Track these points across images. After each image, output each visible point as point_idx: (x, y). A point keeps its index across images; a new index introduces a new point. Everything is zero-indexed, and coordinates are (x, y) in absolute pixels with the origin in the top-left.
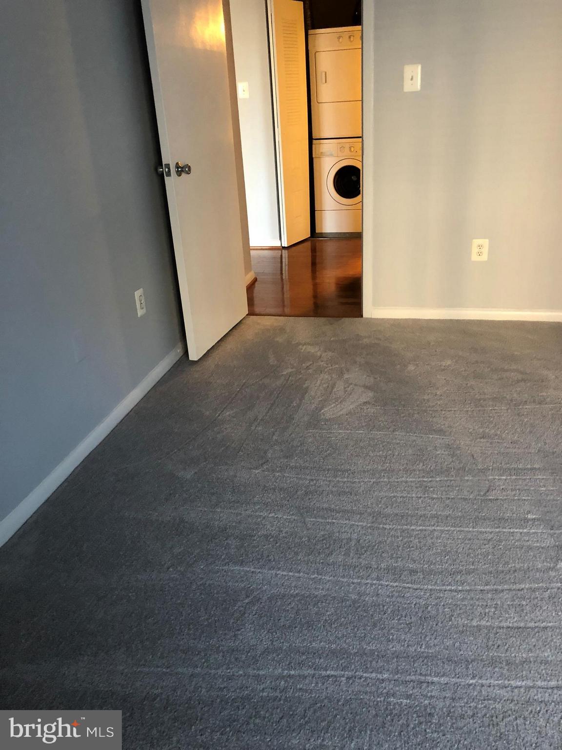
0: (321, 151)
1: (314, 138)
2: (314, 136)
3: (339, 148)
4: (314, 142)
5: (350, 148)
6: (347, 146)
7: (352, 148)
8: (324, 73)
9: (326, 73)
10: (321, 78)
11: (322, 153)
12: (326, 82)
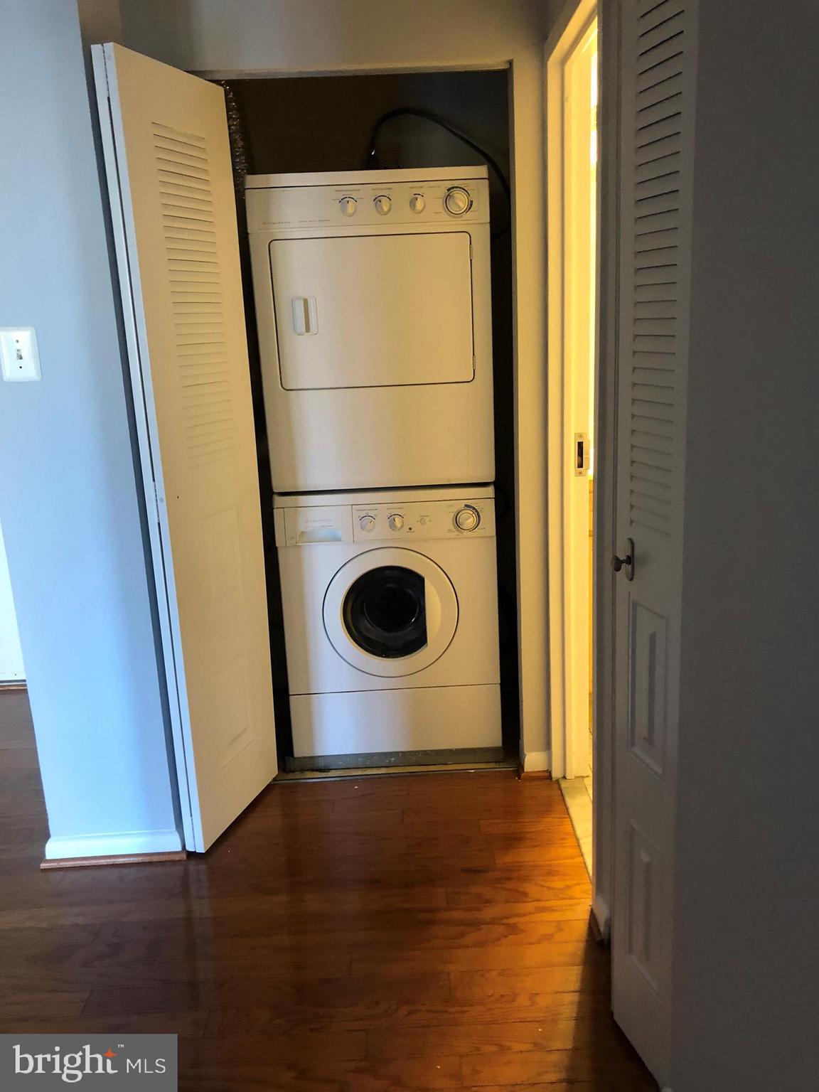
0: (302, 528)
1: (275, 490)
2: (278, 484)
3: (356, 520)
4: (278, 501)
5: (391, 518)
6: (382, 514)
7: (398, 519)
8: (302, 303)
9: (306, 302)
10: (291, 316)
11: (303, 533)
12: (308, 329)
